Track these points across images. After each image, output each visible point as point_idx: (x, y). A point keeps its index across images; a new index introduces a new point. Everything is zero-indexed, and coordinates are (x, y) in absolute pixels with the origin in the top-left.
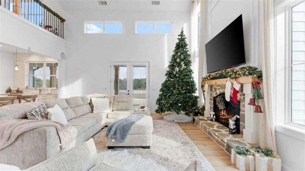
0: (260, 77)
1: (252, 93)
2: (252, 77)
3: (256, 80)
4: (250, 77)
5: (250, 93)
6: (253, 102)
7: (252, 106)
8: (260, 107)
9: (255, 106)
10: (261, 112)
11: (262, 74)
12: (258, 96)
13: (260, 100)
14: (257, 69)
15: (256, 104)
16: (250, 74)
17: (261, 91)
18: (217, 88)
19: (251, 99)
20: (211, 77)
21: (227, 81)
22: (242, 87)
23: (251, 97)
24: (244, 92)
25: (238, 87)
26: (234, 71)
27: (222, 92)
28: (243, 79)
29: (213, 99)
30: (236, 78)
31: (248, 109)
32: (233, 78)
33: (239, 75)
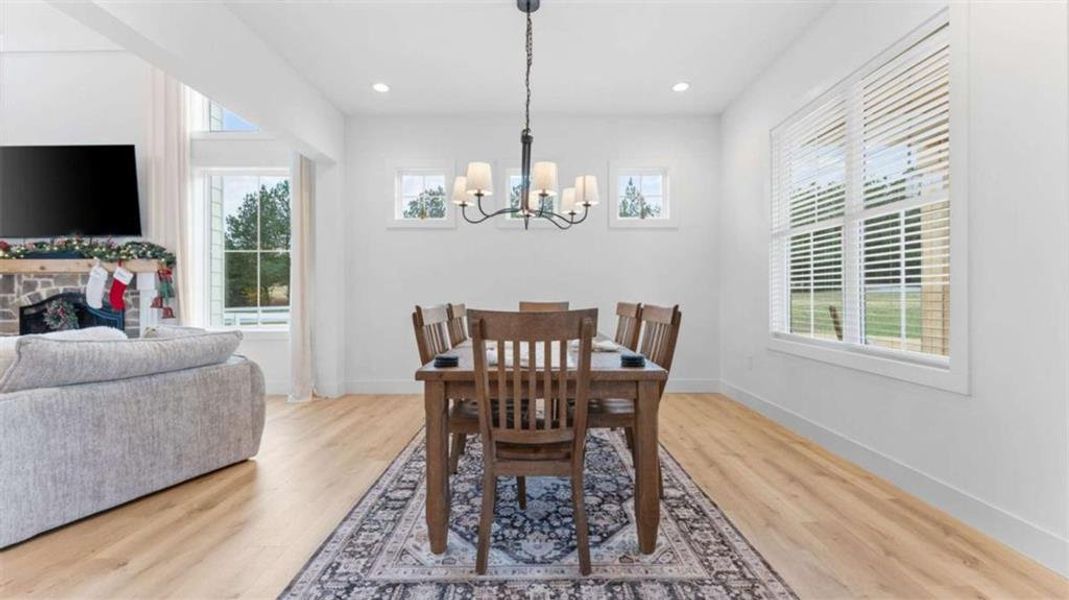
0: (171, 262)
1: (156, 288)
2: (159, 263)
3: (165, 267)
4: (155, 261)
5: (153, 287)
6: (158, 303)
7: (155, 310)
8: (170, 310)
9: (162, 310)
10: (172, 316)
11: (174, 258)
12: (169, 292)
13: (171, 300)
14: (164, 249)
15: (164, 305)
16: (154, 257)
17: (173, 285)
18: (39, 281)
19: (156, 299)
20: (14, 249)
21: (90, 266)
22: (135, 278)
23: (155, 294)
24: (138, 288)
25: (124, 277)
26: (109, 247)
27: (61, 291)
28: (136, 264)
29: (17, 314)
30: (120, 262)
31: (147, 316)
32: (111, 261)
33: (129, 255)
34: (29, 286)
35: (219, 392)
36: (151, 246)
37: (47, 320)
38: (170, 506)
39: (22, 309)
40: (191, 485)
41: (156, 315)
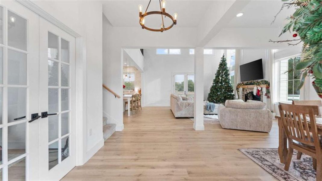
0: (269, 85)
4: (265, 85)
5: (265, 91)
6: (266, 95)
8: (269, 96)
10: (269, 98)
12: (268, 92)
13: (269, 94)
14: (268, 82)
15: (268, 95)
17: (269, 90)
18: (248, 89)
19: (266, 94)
20: (244, 84)
21: (254, 86)
22: (262, 88)
23: (266, 93)
24: (263, 91)
25: (260, 89)
26: (257, 82)
27: (251, 91)
28: (262, 86)
29: (245, 96)
30: (259, 85)
31: (264, 98)
32: (258, 85)
33: (261, 84)
34: (246, 90)
35: (259, 115)
36: (265, 81)
37: (248, 97)
38: (246, 133)
39: (245, 95)
40: (253, 132)
41: (266, 98)
